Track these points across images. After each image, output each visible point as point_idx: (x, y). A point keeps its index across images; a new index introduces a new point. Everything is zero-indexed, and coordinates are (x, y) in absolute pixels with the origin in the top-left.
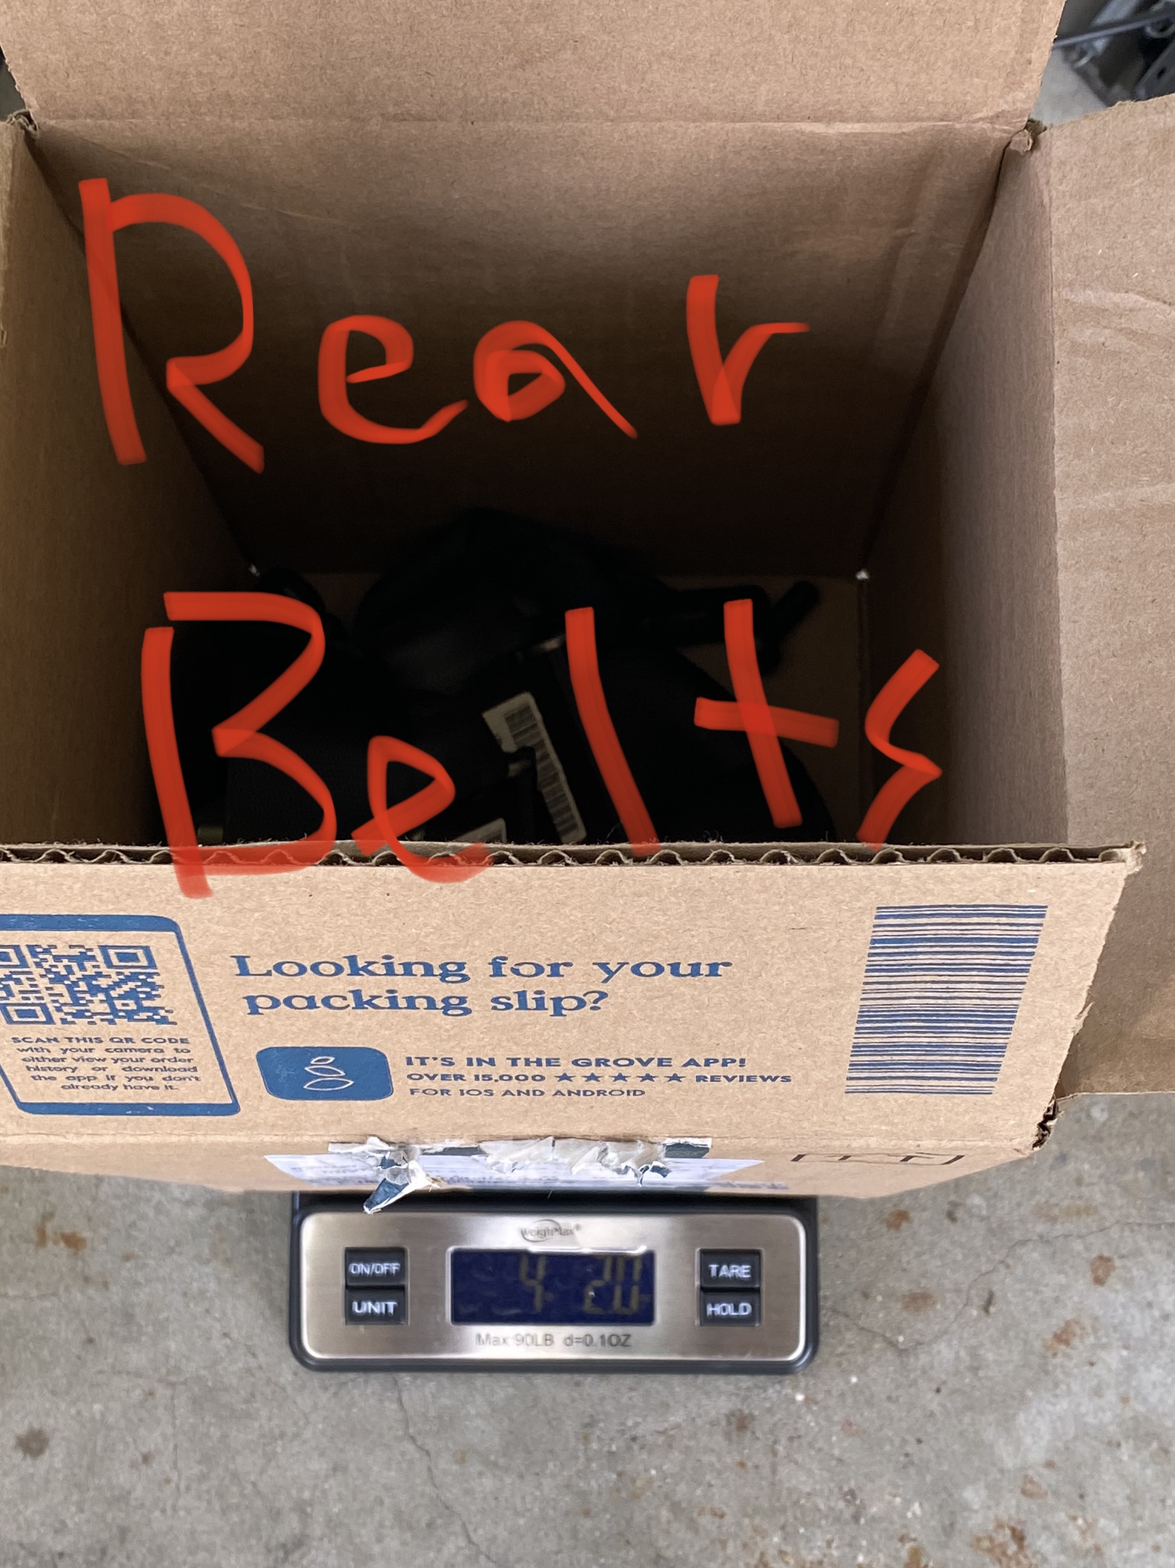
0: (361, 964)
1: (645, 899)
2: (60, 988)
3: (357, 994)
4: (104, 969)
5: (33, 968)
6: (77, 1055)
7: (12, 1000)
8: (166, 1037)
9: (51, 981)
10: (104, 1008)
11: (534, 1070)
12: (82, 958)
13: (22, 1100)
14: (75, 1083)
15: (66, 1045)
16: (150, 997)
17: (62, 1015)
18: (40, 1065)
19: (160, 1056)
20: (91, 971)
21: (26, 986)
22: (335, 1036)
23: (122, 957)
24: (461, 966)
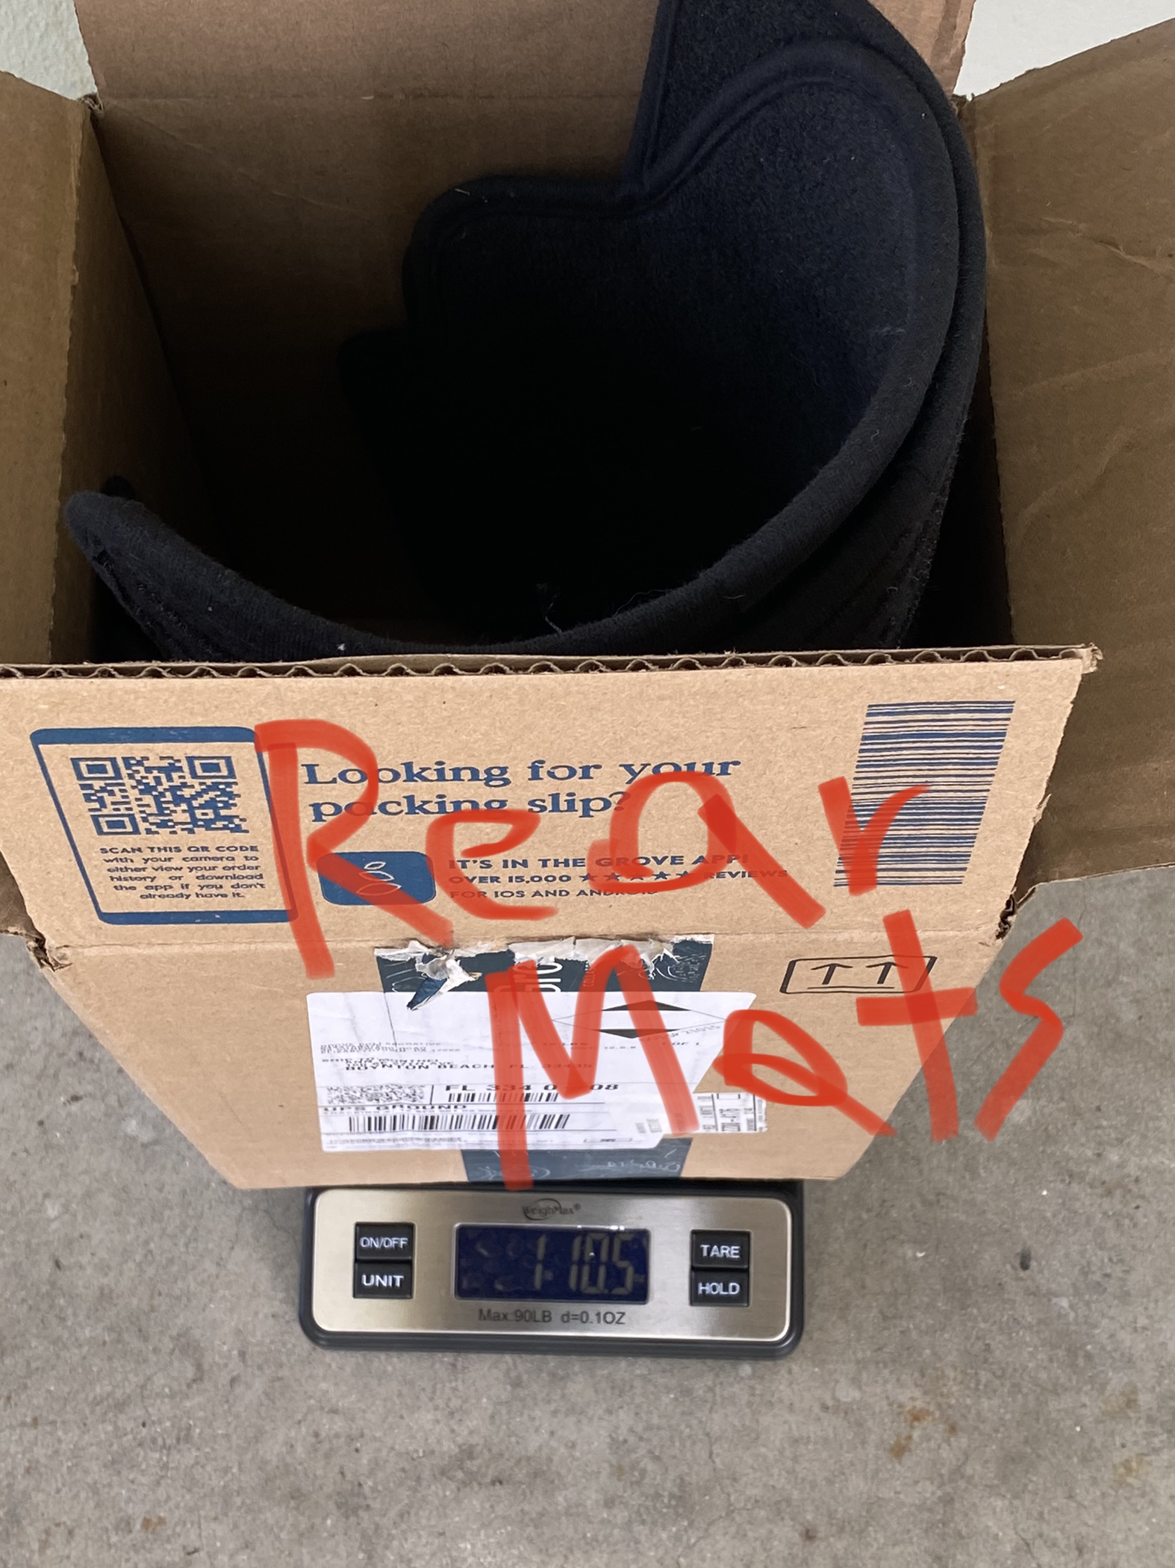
0: (416, 770)
1: (667, 703)
2: (148, 799)
3: (410, 799)
4: (189, 780)
5: (126, 780)
6: (157, 865)
7: (105, 811)
8: (238, 845)
9: (141, 792)
10: (186, 818)
11: (562, 870)
12: (170, 769)
13: (104, 910)
14: (152, 892)
15: (148, 854)
16: (227, 806)
17: (147, 825)
18: (123, 875)
19: (230, 864)
20: (177, 782)
21: (118, 798)
22: (387, 841)
23: (206, 768)
24: (504, 770)
